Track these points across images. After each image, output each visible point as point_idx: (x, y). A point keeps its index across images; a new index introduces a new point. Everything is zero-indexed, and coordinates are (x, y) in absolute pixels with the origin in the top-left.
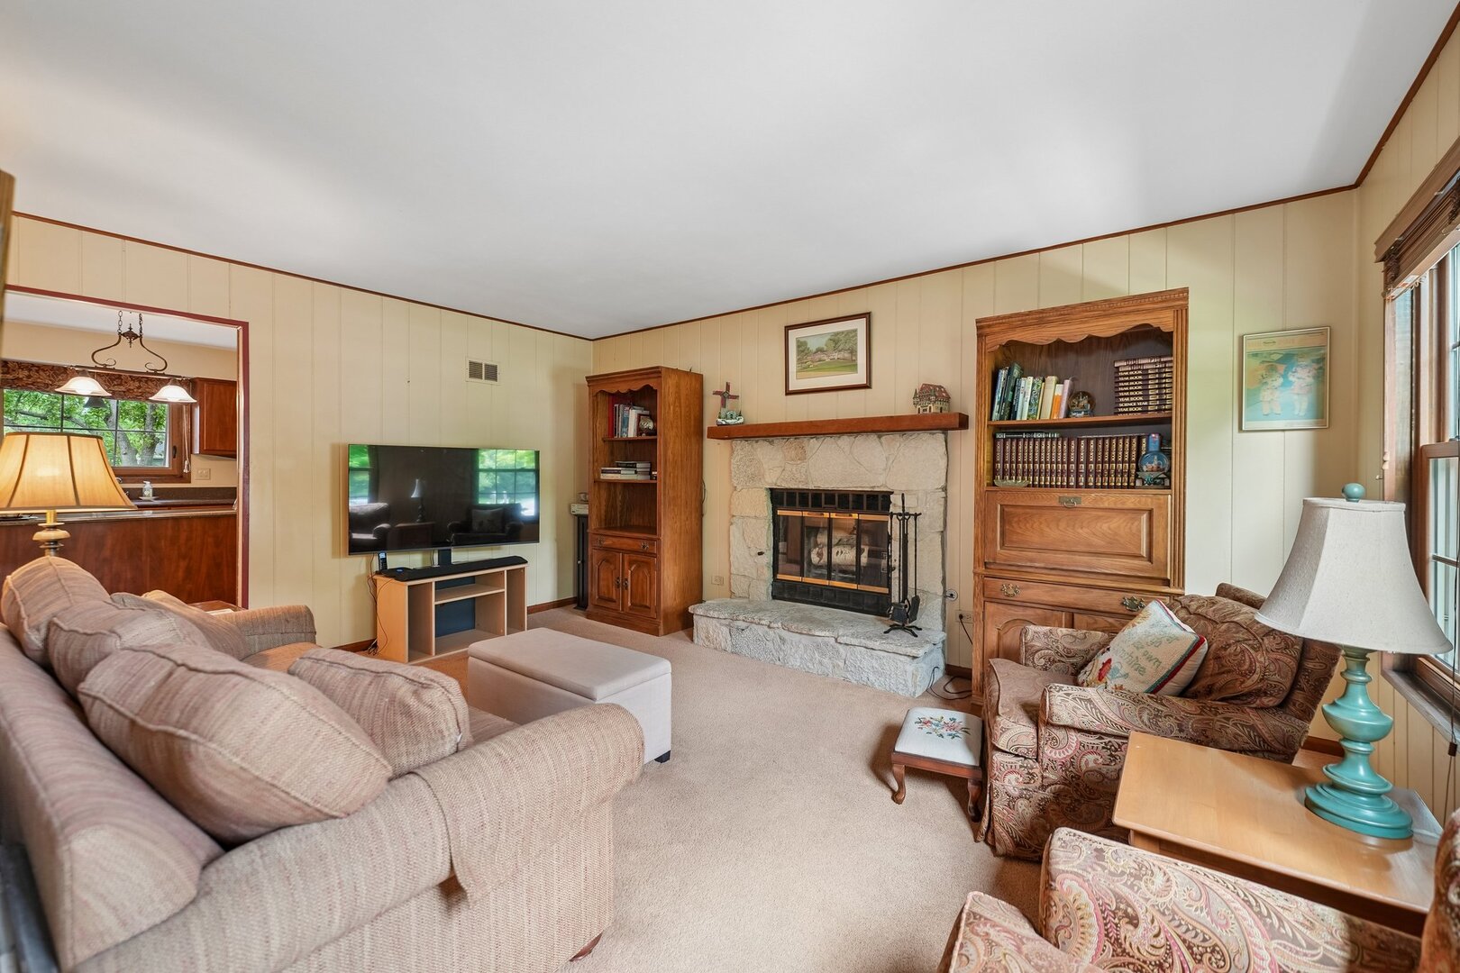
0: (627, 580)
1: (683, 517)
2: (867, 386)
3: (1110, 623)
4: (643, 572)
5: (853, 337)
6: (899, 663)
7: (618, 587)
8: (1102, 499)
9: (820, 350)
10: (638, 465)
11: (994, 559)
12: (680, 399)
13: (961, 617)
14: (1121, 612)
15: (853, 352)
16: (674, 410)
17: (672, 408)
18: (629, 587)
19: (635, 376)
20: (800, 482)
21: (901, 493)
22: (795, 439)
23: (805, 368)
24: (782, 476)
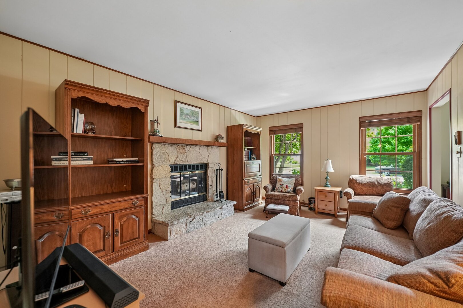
2: (201, 131)
5: (197, 114)
8: (254, 162)
9: (187, 114)
11: (246, 176)
15: (197, 119)
19: (127, 99)
20: (184, 161)
21: (211, 163)
22: (181, 145)
23: (182, 119)
24: (177, 160)
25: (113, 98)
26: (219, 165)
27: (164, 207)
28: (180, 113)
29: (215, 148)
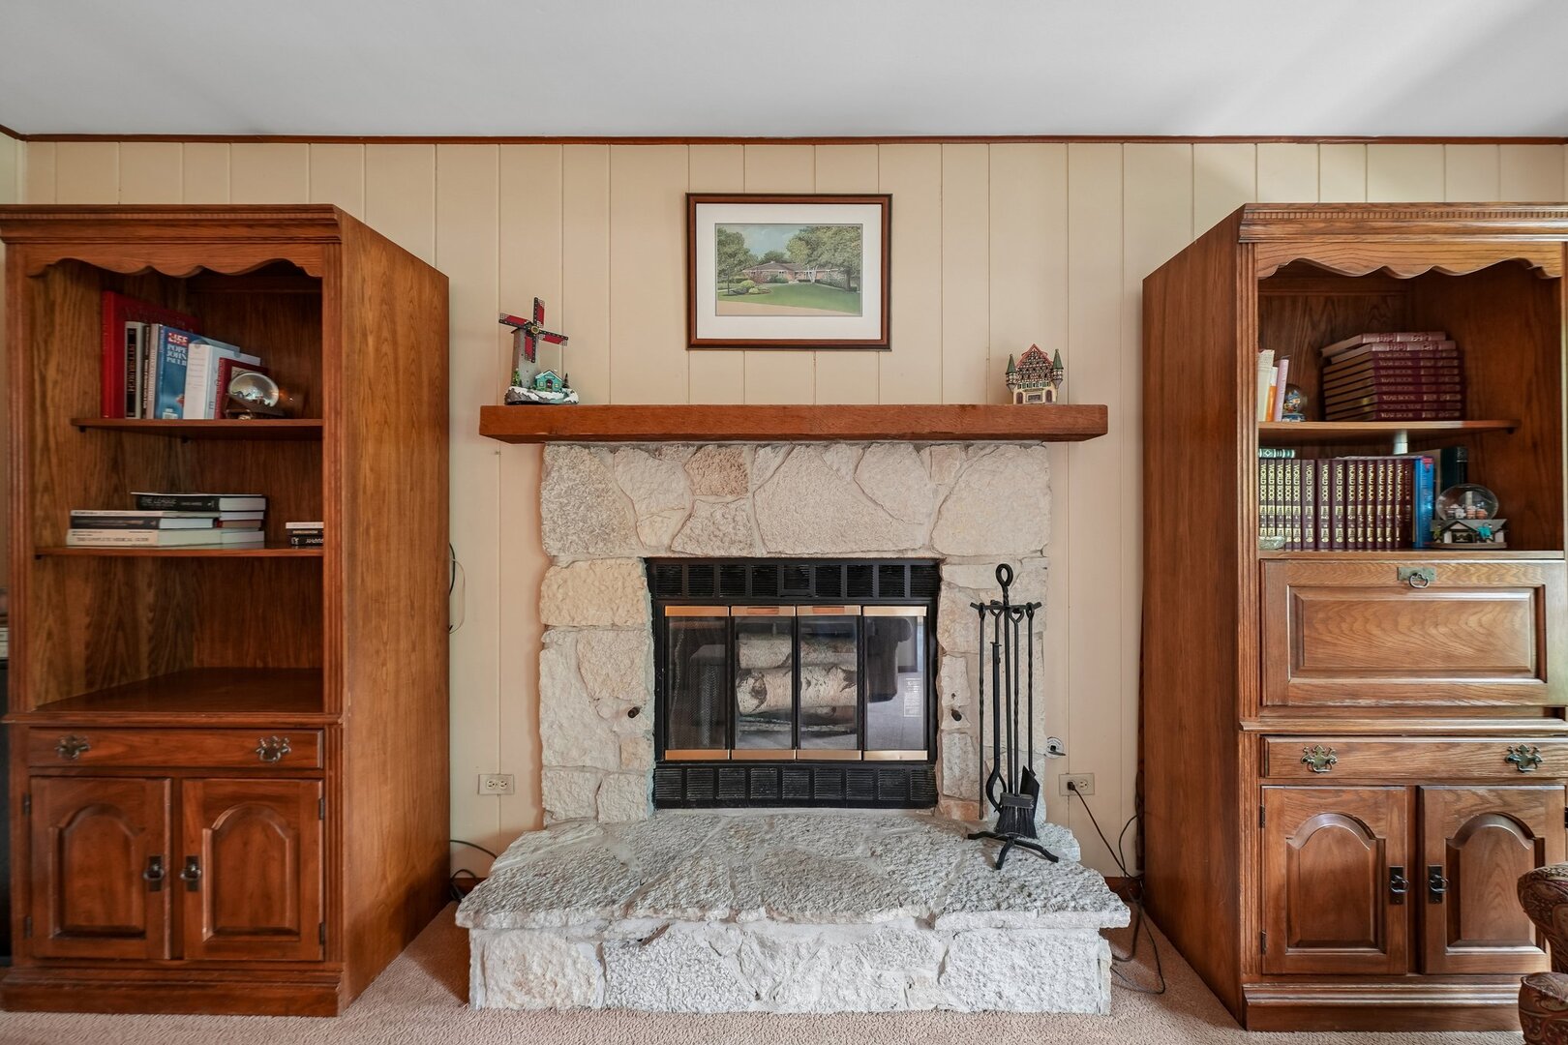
0: (194, 860)
1: (404, 645)
2: (883, 344)
3: (1481, 797)
4: (267, 829)
5: (851, 240)
6: (1075, 945)
7: (157, 887)
8: (1467, 570)
9: (774, 258)
10: (225, 504)
11: (1285, 698)
12: (393, 322)
13: (1071, 786)
14: (1506, 775)
15: (852, 272)
16: (377, 350)
17: (371, 340)
18: (205, 883)
19: (225, 226)
20: (732, 542)
21: (963, 560)
22: (720, 446)
23: (737, 293)
24: (687, 530)
25: (170, 238)
26: (1004, 574)
27: (605, 786)
28: (720, 262)
29: (1010, 449)
